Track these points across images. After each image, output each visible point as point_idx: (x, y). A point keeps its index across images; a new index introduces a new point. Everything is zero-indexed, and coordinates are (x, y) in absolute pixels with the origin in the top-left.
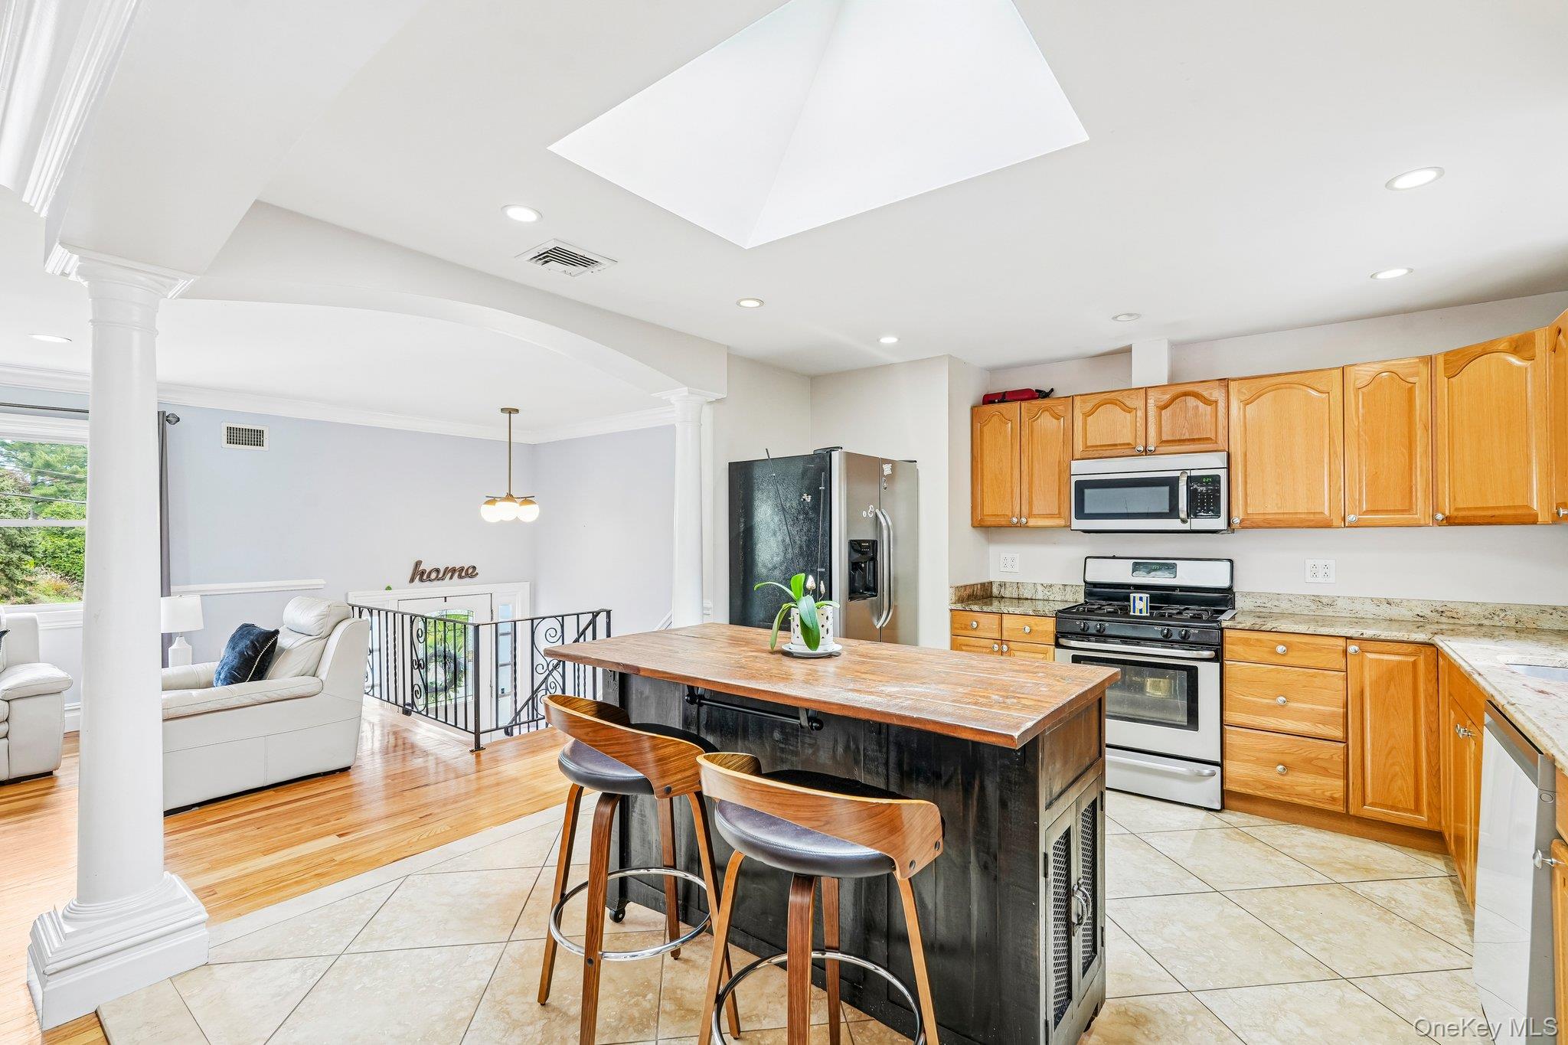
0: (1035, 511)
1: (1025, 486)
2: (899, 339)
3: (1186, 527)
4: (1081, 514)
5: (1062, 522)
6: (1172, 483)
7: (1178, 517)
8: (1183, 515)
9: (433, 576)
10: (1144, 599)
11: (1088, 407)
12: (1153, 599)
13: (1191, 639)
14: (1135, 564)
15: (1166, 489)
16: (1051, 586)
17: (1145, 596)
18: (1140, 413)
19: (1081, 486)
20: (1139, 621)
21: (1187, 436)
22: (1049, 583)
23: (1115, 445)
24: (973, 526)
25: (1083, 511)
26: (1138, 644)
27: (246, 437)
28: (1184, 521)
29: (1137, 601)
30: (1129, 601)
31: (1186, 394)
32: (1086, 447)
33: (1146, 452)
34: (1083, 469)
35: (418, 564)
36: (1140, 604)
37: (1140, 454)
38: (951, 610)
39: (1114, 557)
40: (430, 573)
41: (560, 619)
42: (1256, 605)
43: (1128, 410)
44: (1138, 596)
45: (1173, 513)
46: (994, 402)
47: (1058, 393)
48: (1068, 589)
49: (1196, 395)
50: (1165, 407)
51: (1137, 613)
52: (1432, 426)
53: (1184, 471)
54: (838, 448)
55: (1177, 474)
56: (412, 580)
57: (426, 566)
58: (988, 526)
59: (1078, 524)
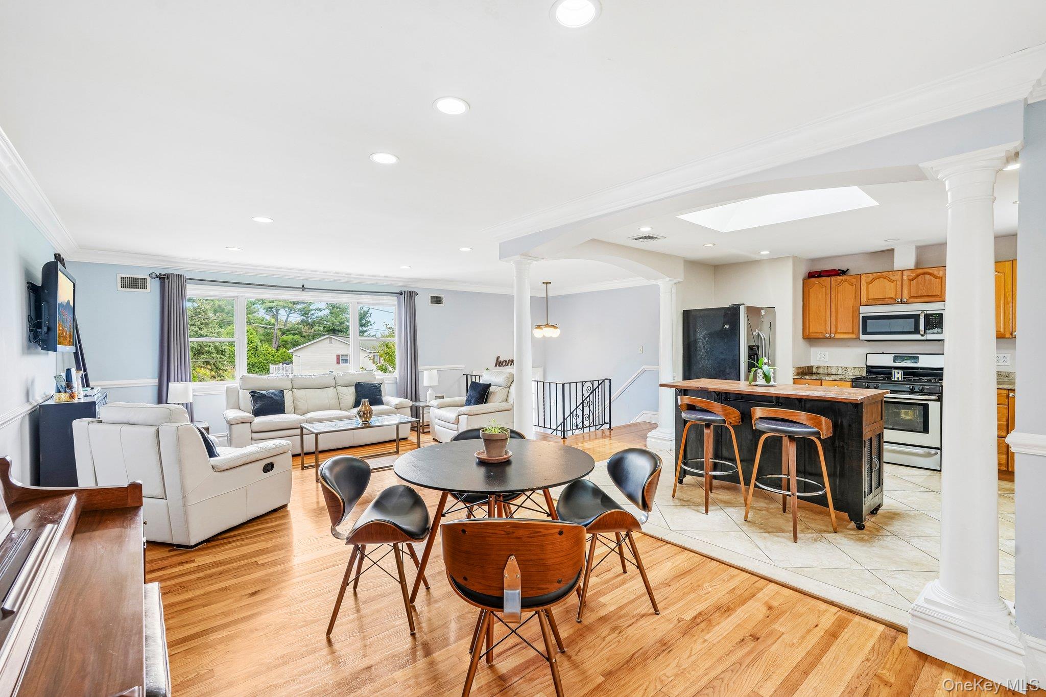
0: (839, 331)
1: (833, 318)
2: (770, 252)
3: (924, 338)
4: (865, 332)
5: (854, 336)
6: (916, 317)
7: (920, 334)
8: (922, 333)
9: (504, 363)
10: (900, 373)
11: (870, 279)
12: (905, 374)
13: (925, 391)
14: (895, 357)
15: (913, 320)
16: (847, 368)
17: (900, 371)
18: (899, 283)
19: (865, 319)
20: (897, 383)
21: (925, 294)
22: (846, 366)
23: (885, 298)
24: (804, 338)
25: (866, 331)
26: (897, 393)
27: (437, 300)
28: (922, 335)
29: (896, 374)
30: (892, 375)
31: (924, 273)
32: (868, 300)
33: (902, 302)
34: (866, 311)
35: (498, 358)
36: (898, 375)
37: (898, 303)
38: (793, 379)
39: (883, 353)
40: (503, 362)
43: (891, 281)
44: (896, 371)
45: (917, 331)
46: (815, 277)
47: (852, 272)
48: (856, 369)
49: (930, 274)
50: (913, 279)
51: (896, 379)
53: (923, 311)
54: (743, 304)
55: (919, 313)
56: (496, 366)
57: (501, 359)
58: (811, 339)
59: (863, 337)
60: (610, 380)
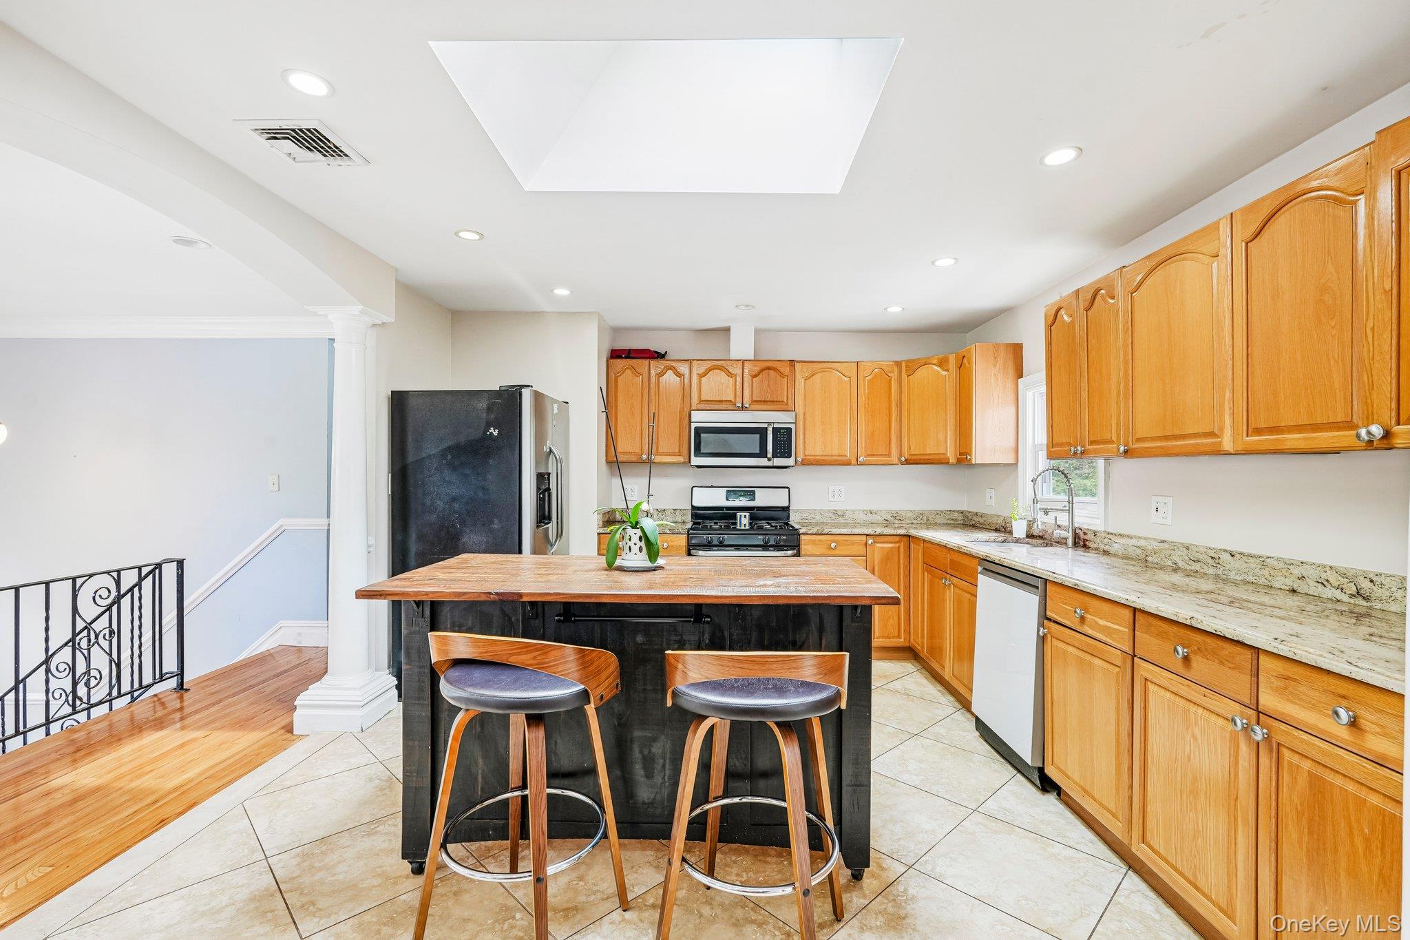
0: (661, 450)
3: (770, 464)
4: (698, 453)
5: (681, 459)
6: (762, 432)
7: (766, 457)
8: (769, 455)
10: (747, 517)
11: (701, 371)
12: (752, 518)
13: (782, 543)
14: (728, 491)
15: (758, 436)
16: (664, 510)
17: (747, 514)
18: (739, 379)
19: (699, 431)
20: (743, 533)
21: (769, 399)
22: (663, 508)
23: (722, 401)
24: (608, 462)
25: (700, 450)
26: (739, 550)
28: (769, 460)
29: (743, 519)
30: (736, 519)
31: (769, 368)
32: (701, 401)
33: (743, 408)
34: (701, 418)
36: (744, 520)
37: (738, 409)
38: (599, 534)
39: (712, 487)
41: (115, 574)
42: (802, 518)
43: (730, 374)
44: (743, 514)
45: (762, 453)
46: (621, 357)
47: (670, 356)
48: (678, 512)
49: (775, 369)
50: (755, 376)
51: (743, 528)
52: (900, 404)
53: (769, 423)
54: (529, 386)
55: (765, 425)
58: (615, 463)
59: (696, 461)
60: (180, 564)
